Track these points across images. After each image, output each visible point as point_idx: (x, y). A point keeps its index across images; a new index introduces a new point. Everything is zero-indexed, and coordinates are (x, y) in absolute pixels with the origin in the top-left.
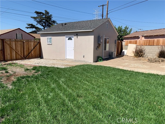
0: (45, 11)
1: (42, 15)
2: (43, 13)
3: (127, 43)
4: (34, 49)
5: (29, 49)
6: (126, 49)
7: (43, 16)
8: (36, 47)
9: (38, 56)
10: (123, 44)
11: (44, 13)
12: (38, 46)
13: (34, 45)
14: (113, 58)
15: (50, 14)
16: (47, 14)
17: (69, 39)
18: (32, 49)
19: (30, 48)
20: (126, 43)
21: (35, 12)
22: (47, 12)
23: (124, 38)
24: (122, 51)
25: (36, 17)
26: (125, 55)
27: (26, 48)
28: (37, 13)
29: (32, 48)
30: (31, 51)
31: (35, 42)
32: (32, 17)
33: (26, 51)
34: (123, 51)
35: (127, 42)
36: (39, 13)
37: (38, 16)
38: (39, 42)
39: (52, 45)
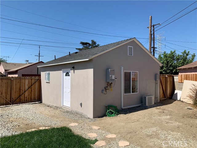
0: (92, 41)
1: (88, 46)
2: (89, 44)
3: (182, 79)
4: (30, 89)
5: (20, 89)
6: (181, 89)
7: (90, 46)
8: (32, 86)
9: (36, 98)
10: (175, 80)
11: (91, 43)
12: (37, 84)
13: (29, 83)
14: (146, 108)
15: (97, 44)
16: (94, 44)
17: (66, 75)
18: (26, 90)
19: (22, 88)
20: (180, 78)
21: (80, 43)
22: (93, 42)
23: (179, 69)
24: (174, 92)
25: (81, 48)
26: (178, 99)
27: (16, 89)
28: (83, 43)
29: (27, 87)
30: (25, 92)
31: (32, 80)
32: (77, 49)
33: (15, 92)
34: (176, 92)
35: (182, 77)
36: (84, 44)
37: (85, 47)
38: (38, 79)
39: (49, 83)
